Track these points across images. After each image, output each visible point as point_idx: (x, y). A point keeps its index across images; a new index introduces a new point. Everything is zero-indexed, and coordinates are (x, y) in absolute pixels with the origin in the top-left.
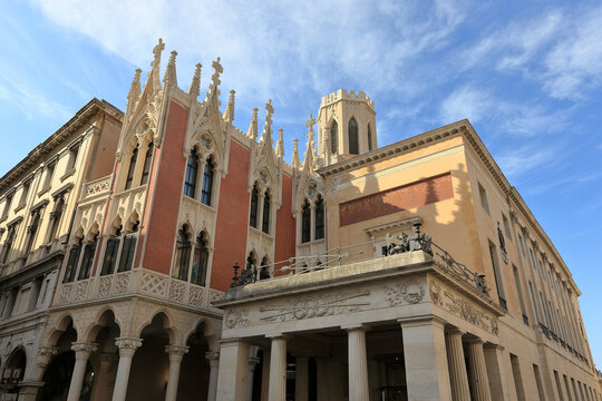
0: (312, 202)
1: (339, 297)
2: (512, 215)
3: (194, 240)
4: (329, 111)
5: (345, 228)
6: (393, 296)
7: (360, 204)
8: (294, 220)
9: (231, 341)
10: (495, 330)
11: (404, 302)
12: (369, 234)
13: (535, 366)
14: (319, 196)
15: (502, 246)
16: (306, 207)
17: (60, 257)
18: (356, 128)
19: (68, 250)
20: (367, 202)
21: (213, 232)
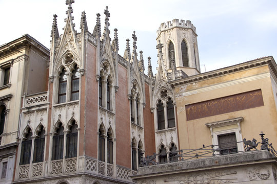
0: (164, 102)
1: (217, 174)
3: (105, 134)
4: (167, 34)
5: (191, 122)
6: (251, 175)
7: (200, 106)
8: (152, 113)
11: (259, 179)
12: (208, 127)
14: (169, 99)
16: (160, 105)
17: (15, 146)
18: (186, 48)
19: (20, 142)
20: (205, 105)
21: (114, 128)
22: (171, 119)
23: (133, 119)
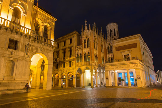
0: (109, 46)
5: (117, 52)
6: (134, 66)
17: (75, 59)
21: (98, 53)
22: (111, 51)
23: (102, 51)
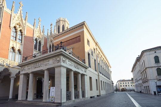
1: (43, 62)
2: (96, 49)
3: (16, 51)
6: (54, 61)
9: (22, 74)
10: (85, 71)
11: (56, 63)
13: (96, 80)
14: (53, 43)
15: (92, 55)
16: (50, 46)
18: (64, 28)
